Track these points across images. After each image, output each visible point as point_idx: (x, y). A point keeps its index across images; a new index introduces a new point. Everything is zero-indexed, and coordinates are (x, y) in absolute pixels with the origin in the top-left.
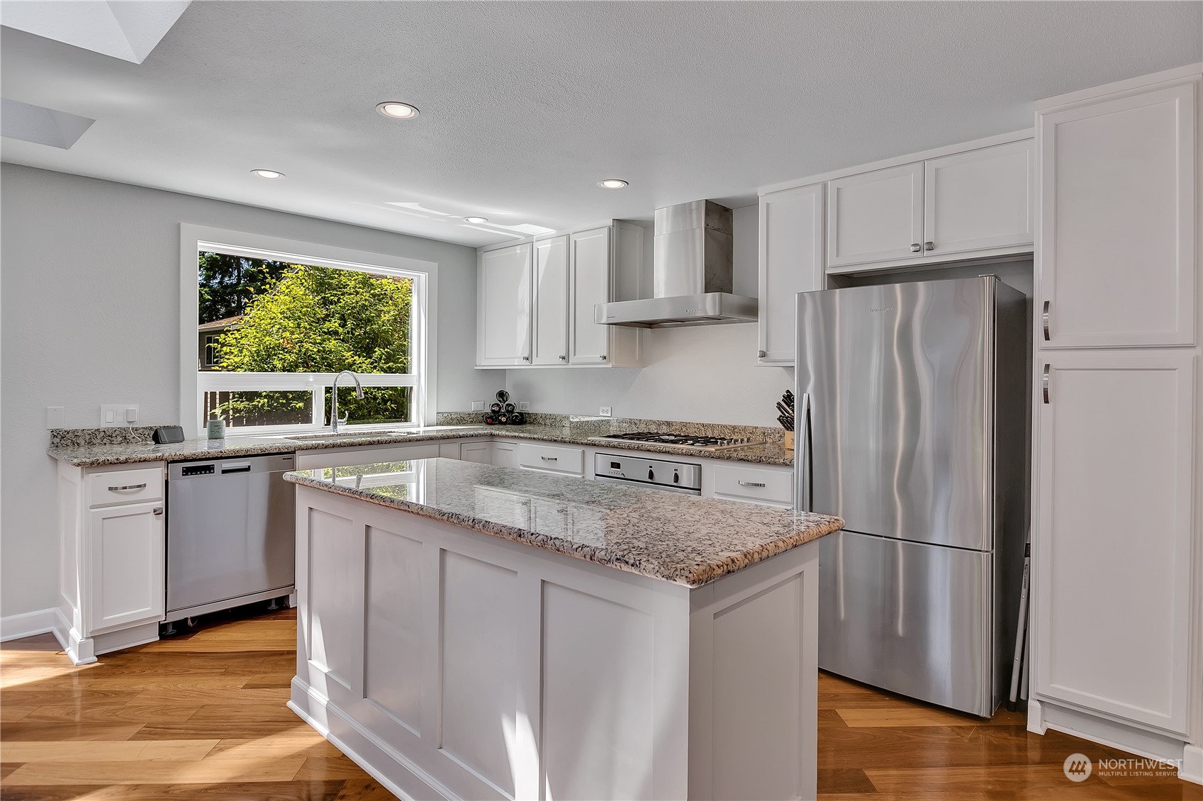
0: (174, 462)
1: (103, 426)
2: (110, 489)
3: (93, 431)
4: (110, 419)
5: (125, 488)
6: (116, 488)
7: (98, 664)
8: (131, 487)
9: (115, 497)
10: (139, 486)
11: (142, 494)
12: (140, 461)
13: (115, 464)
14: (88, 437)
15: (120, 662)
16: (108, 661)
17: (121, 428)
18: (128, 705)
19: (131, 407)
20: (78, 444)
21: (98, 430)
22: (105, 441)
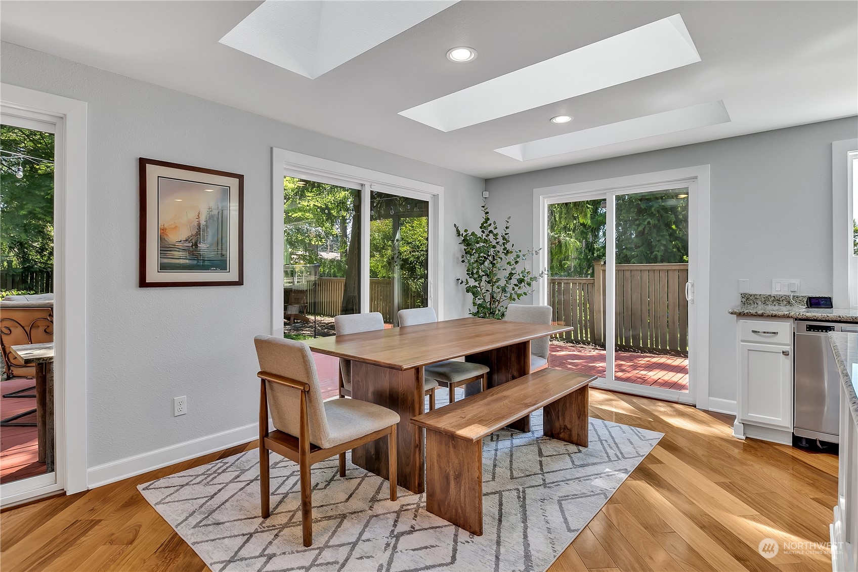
0: (800, 320)
1: (774, 293)
2: (754, 332)
3: (767, 296)
4: (778, 289)
5: (765, 332)
6: (759, 332)
7: (744, 441)
8: (767, 333)
9: (755, 337)
10: (774, 333)
11: (775, 339)
12: (772, 316)
13: (755, 315)
14: (763, 300)
15: (755, 446)
16: (750, 443)
17: (786, 296)
18: (734, 467)
19: (793, 281)
20: (757, 304)
21: (770, 295)
22: (775, 303)
